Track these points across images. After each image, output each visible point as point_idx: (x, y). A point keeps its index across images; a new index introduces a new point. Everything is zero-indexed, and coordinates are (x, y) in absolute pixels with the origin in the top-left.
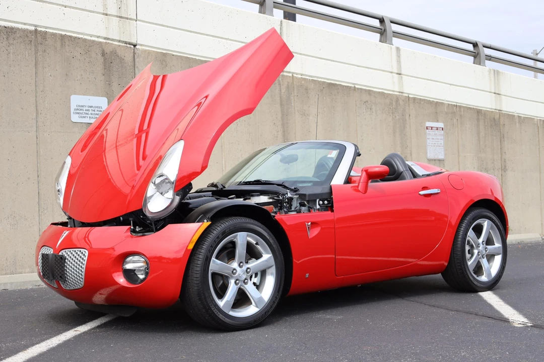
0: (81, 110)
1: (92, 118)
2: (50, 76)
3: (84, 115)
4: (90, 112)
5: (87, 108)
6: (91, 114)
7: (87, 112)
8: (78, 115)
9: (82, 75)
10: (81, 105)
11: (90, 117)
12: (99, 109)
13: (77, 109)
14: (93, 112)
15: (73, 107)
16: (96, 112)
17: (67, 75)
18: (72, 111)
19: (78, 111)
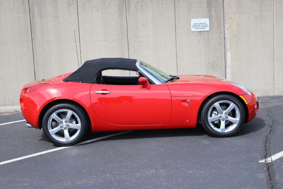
0: (196, 25)
1: (202, 28)
2: (182, 12)
3: (198, 28)
4: (200, 26)
5: (199, 24)
6: (201, 27)
7: (199, 26)
8: (194, 28)
9: (196, 9)
10: (196, 23)
11: (200, 28)
12: (205, 24)
13: (194, 25)
14: (202, 26)
15: (192, 24)
16: (203, 26)
17: (189, 10)
18: (192, 26)
19: (194, 26)
